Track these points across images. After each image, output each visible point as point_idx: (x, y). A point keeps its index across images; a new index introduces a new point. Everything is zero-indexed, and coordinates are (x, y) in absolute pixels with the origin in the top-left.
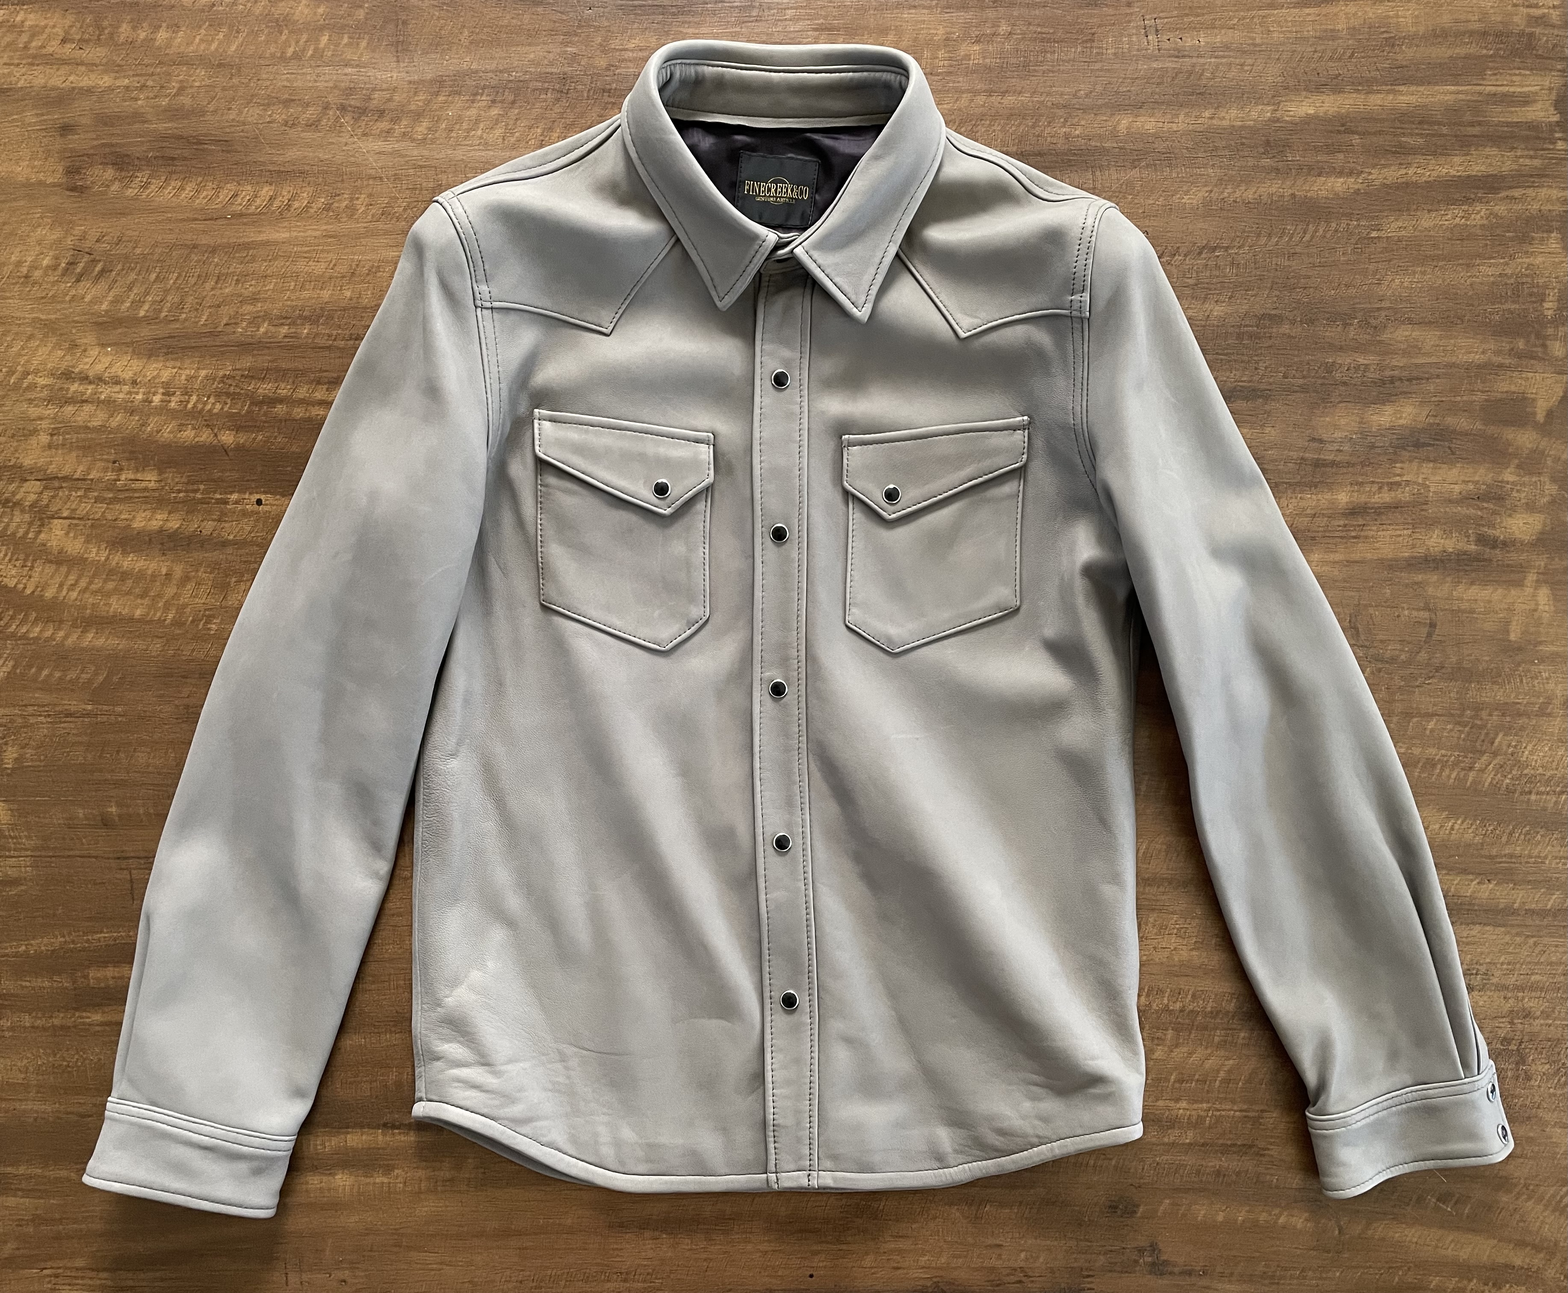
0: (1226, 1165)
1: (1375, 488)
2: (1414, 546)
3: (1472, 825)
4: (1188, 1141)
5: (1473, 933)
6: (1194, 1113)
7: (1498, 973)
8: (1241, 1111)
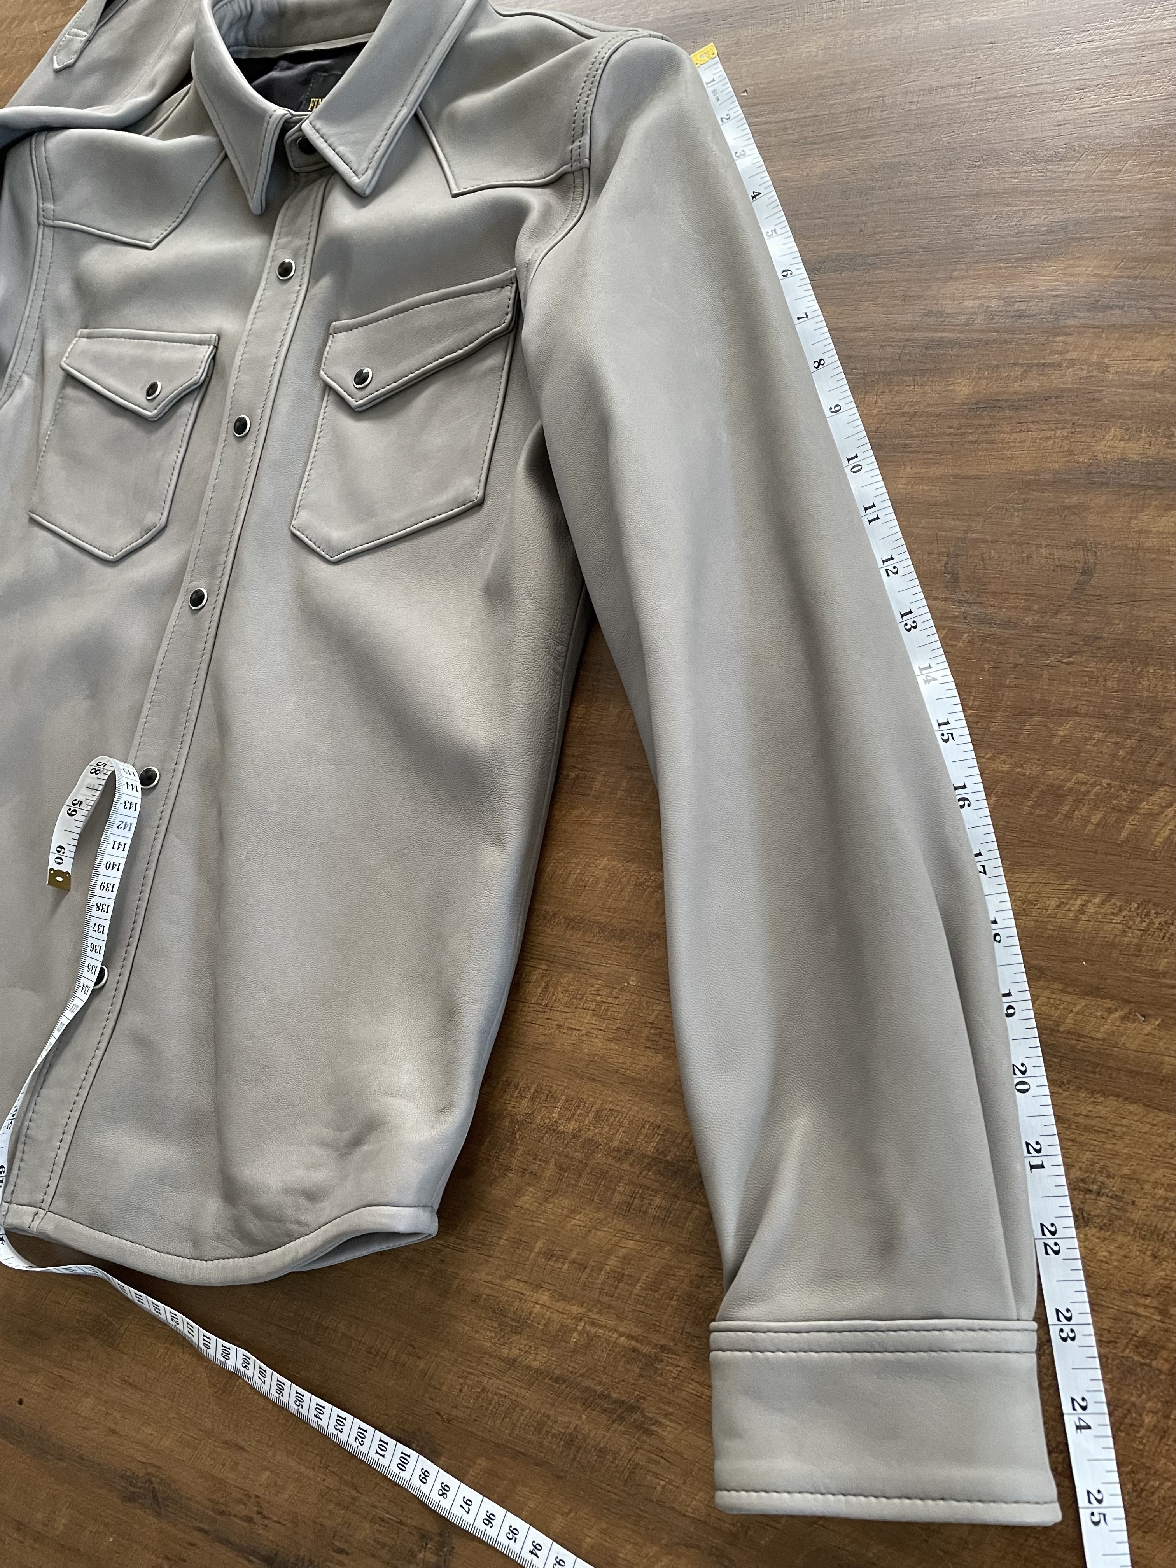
0: (587, 1427)
1: (1018, 371)
2: (1071, 453)
3: (1121, 910)
4: (536, 1364)
5: (1101, 1110)
6: (555, 1316)
7: (1143, 1202)
8: (630, 1337)
